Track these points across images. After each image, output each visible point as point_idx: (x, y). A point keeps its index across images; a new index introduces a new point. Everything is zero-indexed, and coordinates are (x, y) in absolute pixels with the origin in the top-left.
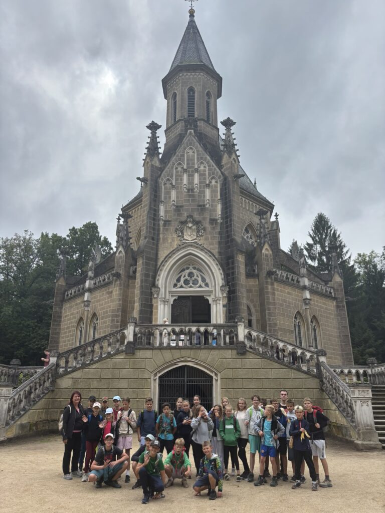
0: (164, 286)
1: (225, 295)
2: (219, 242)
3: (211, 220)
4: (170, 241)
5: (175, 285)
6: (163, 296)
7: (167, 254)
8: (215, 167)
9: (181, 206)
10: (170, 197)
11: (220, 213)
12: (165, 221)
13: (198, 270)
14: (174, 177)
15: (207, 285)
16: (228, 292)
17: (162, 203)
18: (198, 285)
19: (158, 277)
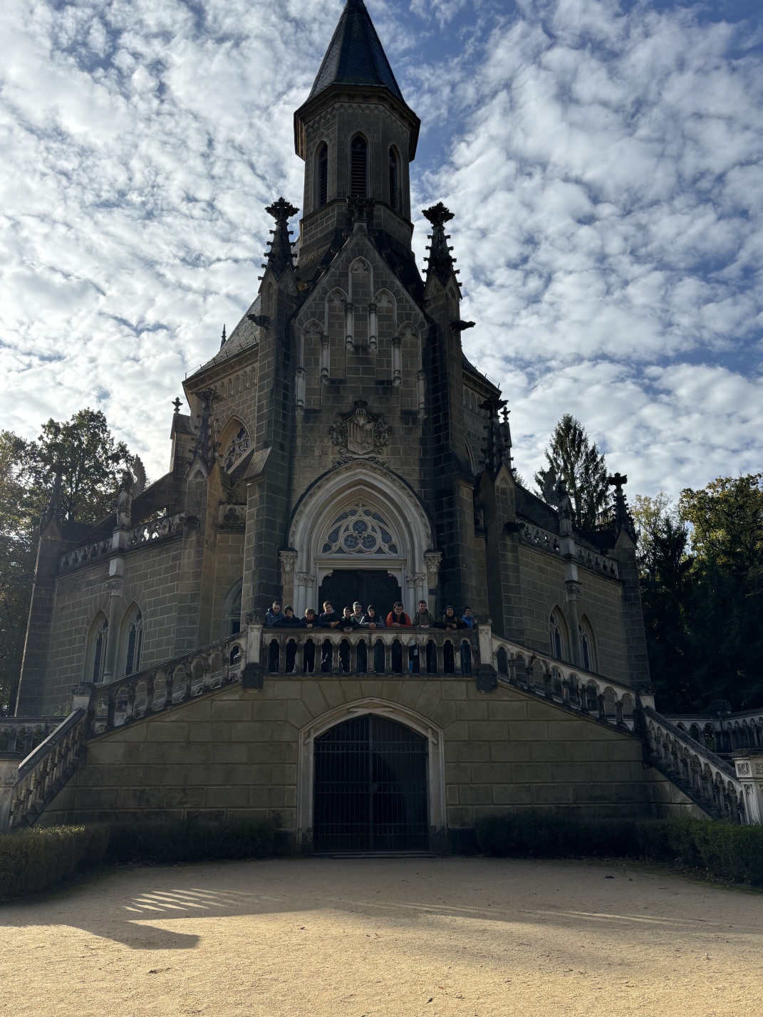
0: (305, 547)
1: (434, 569)
2: (421, 460)
3: (403, 412)
4: (317, 453)
5: (327, 548)
6: (304, 570)
7: (312, 481)
8: (412, 302)
9: (343, 382)
10: (317, 361)
11: (422, 400)
12: (307, 411)
13: (376, 517)
14: (326, 320)
15: (393, 548)
16: (441, 564)
17: (300, 372)
18: (375, 548)
19: (293, 529)
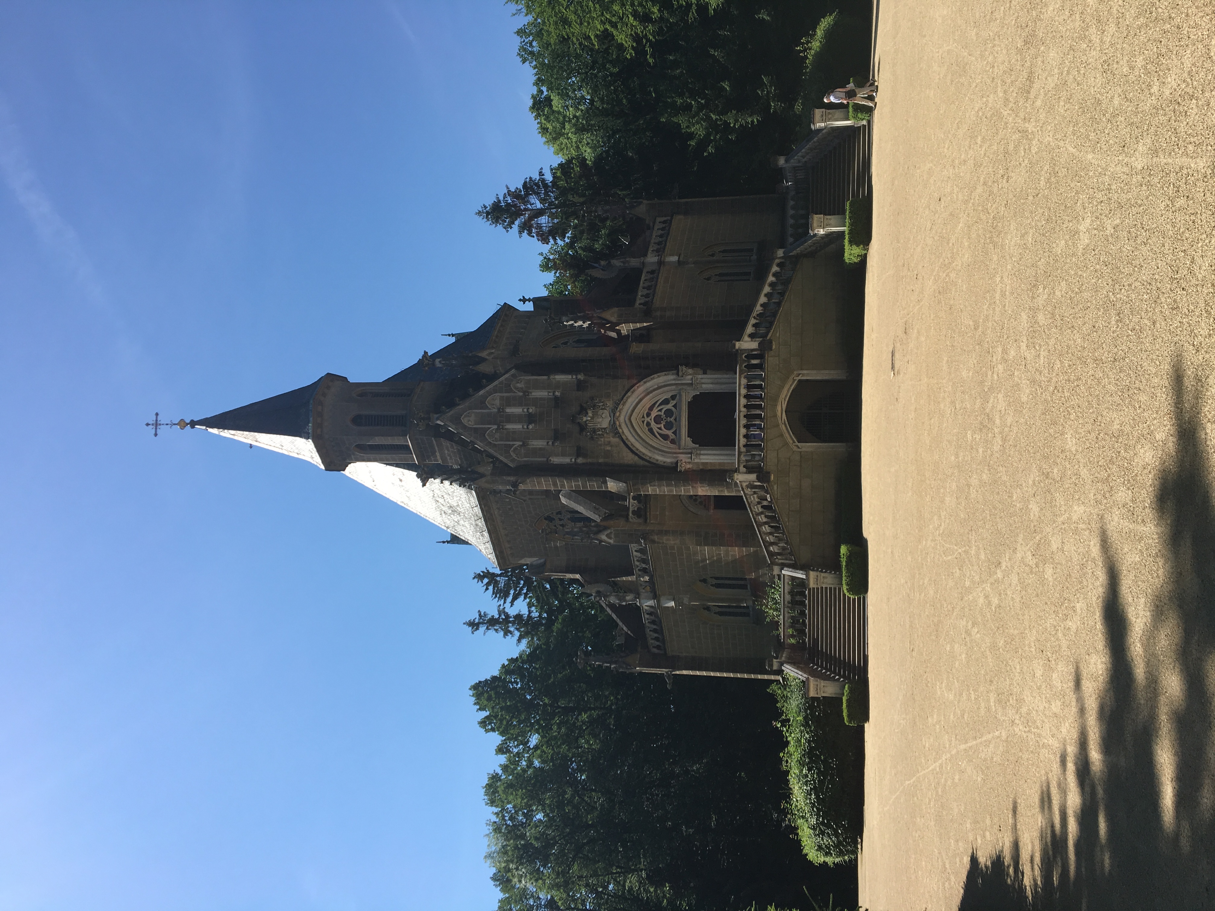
0: (675, 455)
1: (690, 371)
2: (614, 378)
3: (578, 390)
4: (609, 448)
5: (673, 442)
6: (690, 455)
7: (629, 451)
8: (496, 383)
9: (557, 431)
10: (540, 449)
11: (570, 377)
12: (578, 455)
13: (651, 408)
14: (511, 443)
15: (673, 397)
16: (686, 366)
17: (550, 460)
18: (673, 409)
19: (662, 463)
